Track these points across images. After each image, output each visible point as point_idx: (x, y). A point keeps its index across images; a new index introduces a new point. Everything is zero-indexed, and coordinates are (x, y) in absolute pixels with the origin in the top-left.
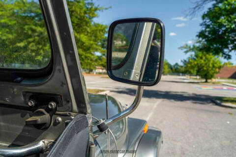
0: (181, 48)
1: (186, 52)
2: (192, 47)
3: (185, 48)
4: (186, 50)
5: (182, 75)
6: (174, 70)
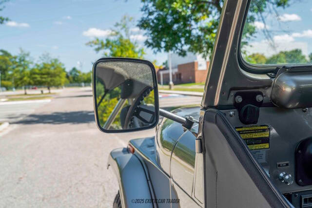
0: (90, 44)
1: (98, 50)
2: (105, 42)
3: (96, 44)
4: (97, 46)
5: (85, 86)
6: (72, 79)
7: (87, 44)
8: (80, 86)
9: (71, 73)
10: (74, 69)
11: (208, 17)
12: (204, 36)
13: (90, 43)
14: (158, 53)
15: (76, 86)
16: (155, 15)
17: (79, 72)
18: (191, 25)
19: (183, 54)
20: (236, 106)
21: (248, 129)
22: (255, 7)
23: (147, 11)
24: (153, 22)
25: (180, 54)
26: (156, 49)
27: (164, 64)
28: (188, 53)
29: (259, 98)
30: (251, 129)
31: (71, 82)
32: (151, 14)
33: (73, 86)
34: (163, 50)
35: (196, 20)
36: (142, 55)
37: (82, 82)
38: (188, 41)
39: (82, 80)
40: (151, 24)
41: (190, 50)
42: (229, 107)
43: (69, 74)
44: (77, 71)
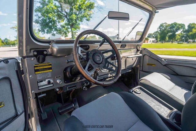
6: (5, 44)
7: (11, 28)
8: (10, 46)
9: (5, 41)
10: (6, 39)
11: (63, 21)
12: (62, 29)
13: (12, 27)
14: (44, 34)
15: (8, 46)
16: (42, 18)
17: (9, 40)
18: (56, 24)
19: (54, 35)
20: (35, 56)
21: (41, 65)
22: (80, 20)
23: (38, 16)
24: (41, 21)
25: (52, 35)
26: (43, 33)
27: (49, 38)
28: (56, 35)
29: (45, 53)
30: (43, 65)
31: (5, 45)
32: (39, 18)
33: (6, 46)
34: (46, 33)
35: (59, 22)
36: (38, 34)
37: (10, 45)
38: (56, 30)
39: (11, 44)
40: (40, 22)
41: (57, 33)
42: (31, 57)
43: (3, 41)
44: (8, 40)
